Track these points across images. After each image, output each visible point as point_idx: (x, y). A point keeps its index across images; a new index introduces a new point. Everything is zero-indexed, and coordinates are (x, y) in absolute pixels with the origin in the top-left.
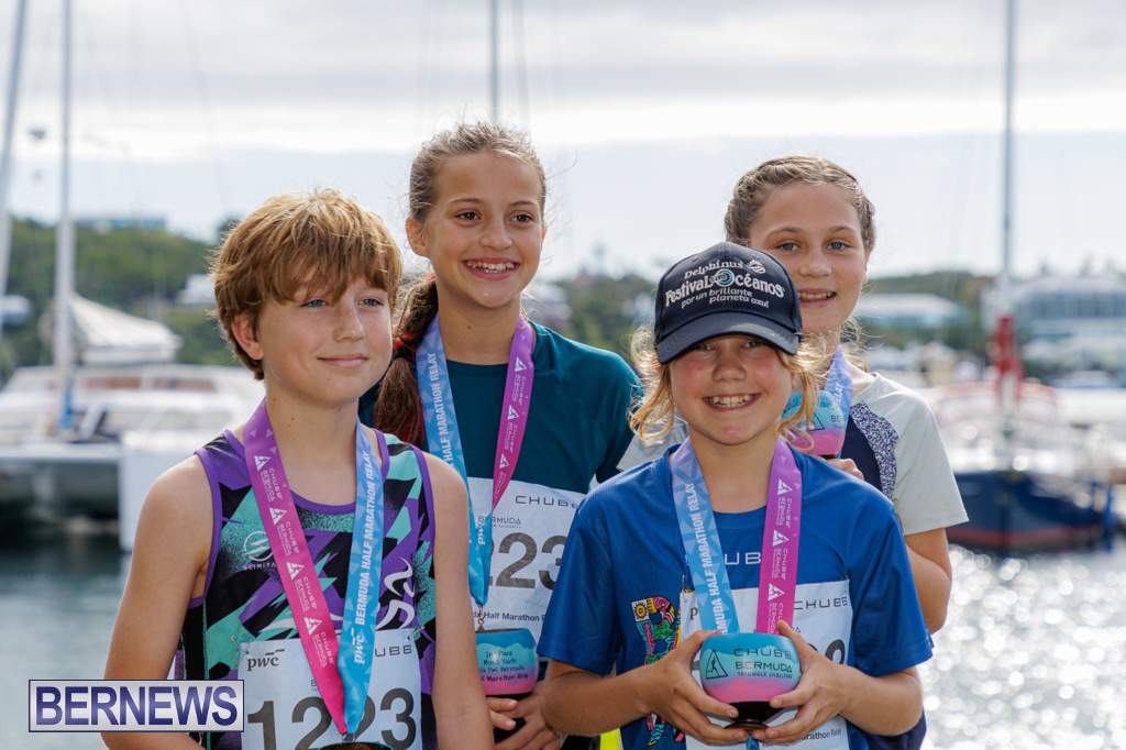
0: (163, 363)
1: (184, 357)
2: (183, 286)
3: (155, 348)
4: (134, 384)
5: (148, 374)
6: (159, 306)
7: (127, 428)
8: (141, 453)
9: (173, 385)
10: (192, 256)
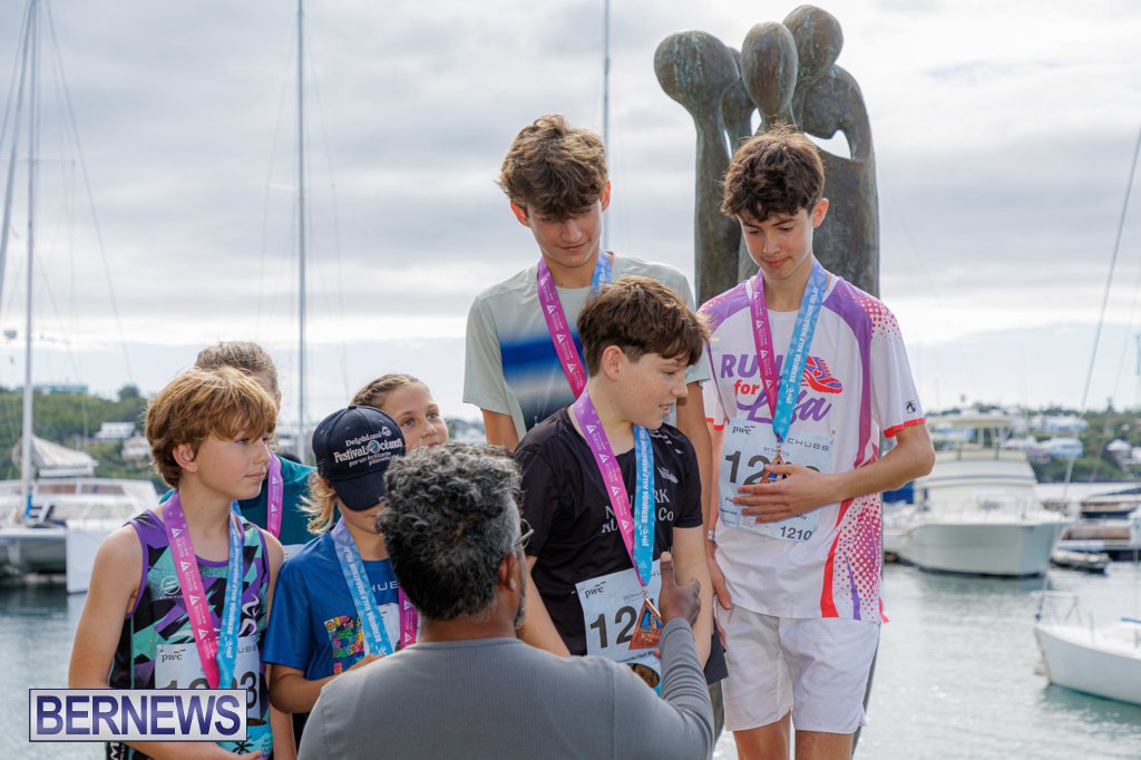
0: (86, 476)
1: (98, 474)
2: (99, 429)
3: (84, 466)
4: (71, 490)
5: (79, 483)
6: (86, 442)
7: (69, 518)
8: (78, 531)
9: (96, 490)
10: (105, 411)
